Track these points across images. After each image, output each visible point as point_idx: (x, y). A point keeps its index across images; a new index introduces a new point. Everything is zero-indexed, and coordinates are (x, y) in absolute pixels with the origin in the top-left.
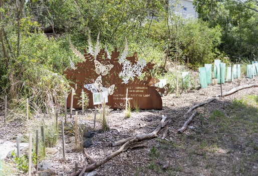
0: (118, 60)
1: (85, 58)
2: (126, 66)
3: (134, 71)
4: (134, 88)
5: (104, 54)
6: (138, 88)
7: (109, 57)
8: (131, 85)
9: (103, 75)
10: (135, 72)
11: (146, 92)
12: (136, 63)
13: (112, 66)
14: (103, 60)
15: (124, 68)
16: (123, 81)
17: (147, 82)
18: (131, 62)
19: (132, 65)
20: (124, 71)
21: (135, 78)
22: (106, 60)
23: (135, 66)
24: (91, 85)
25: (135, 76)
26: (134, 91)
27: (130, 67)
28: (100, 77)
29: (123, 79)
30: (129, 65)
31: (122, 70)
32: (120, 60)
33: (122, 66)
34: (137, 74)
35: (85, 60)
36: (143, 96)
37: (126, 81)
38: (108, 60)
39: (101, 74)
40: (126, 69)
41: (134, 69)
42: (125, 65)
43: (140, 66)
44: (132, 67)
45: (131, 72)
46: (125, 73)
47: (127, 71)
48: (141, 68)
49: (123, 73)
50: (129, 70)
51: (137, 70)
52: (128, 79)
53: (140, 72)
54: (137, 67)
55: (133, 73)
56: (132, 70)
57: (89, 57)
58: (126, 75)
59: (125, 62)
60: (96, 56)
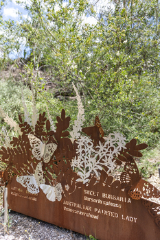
0: (68, 134)
2: (83, 147)
3: (98, 157)
4: (100, 195)
5: (45, 122)
6: (109, 197)
7: (54, 128)
8: (95, 188)
10: (101, 161)
11: (127, 209)
12: (103, 141)
13: (55, 147)
14: (44, 134)
15: (80, 151)
16: (79, 177)
17: (129, 188)
18: (92, 138)
19: (95, 145)
20: (81, 157)
21: (103, 174)
22: (48, 134)
23: (102, 148)
25: (101, 169)
26: (100, 202)
27: (90, 149)
29: (79, 173)
30: (89, 144)
31: (77, 155)
32: (71, 133)
33: (76, 145)
34: (106, 165)
35: (21, 134)
36: (120, 216)
37: (84, 177)
38: (52, 133)
39: (42, 159)
40: (83, 152)
41: (99, 153)
42: (81, 144)
43: (112, 149)
44: (95, 149)
45: (93, 160)
46: (82, 160)
47: (86, 157)
48: (113, 152)
49: (79, 160)
50: (89, 156)
51: (106, 157)
52: (88, 175)
53: (113, 160)
54: (104, 151)
55: (98, 162)
56: (96, 155)
57: (26, 129)
58: (83, 164)
59: (80, 138)
60: (34, 127)
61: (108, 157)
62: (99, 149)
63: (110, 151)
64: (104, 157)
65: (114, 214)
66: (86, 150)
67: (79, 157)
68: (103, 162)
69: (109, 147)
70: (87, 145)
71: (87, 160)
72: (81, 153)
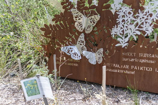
0: (109, 6)
1: (63, 8)
2: (123, 16)
3: (137, 24)
4: (137, 55)
6: (146, 55)
7: (95, 3)
8: (133, 51)
9: (87, 32)
10: (140, 27)
12: (142, 9)
13: (97, 18)
14: (86, 8)
15: (120, 20)
18: (132, 8)
19: (135, 13)
20: (121, 26)
21: (141, 38)
22: (90, 8)
24: (72, 47)
25: (139, 33)
28: (82, 36)
29: (119, 39)
30: (129, 13)
31: (117, 24)
32: (112, 6)
33: (116, 16)
34: (144, 29)
35: (63, 11)
36: (154, 70)
37: (123, 42)
38: (94, 7)
40: (123, 21)
41: (138, 20)
42: (121, 14)
43: (151, 15)
44: (135, 17)
45: (133, 27)
46: (121, 28)
47: (125, 25)
48: (152, 18)
49: (119, 28)
50: (129, 23)
51: (145, 23)
52: (127, 40)
53: (150, 25)
54: (143, 18)
55: (137, 28)
56: (135, 23)
57: (68, 6)
58: (123, 31)
59: (121, 9)
60: (76, 3)
61: (146, 23)
62: (138, 16)
63: (149, 17)
64: (143, 24)
65: (148, 69)
66: (126, 19)
67: (119, 26)
68: (142, 28)
69: (148, 14)
70: (128, 14)
71: (127, 27)
72: (121, 22)
